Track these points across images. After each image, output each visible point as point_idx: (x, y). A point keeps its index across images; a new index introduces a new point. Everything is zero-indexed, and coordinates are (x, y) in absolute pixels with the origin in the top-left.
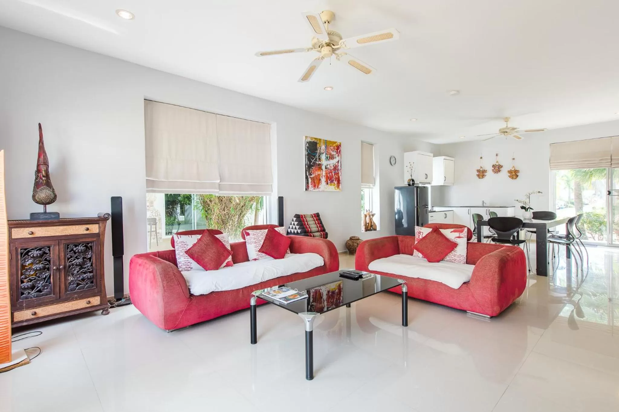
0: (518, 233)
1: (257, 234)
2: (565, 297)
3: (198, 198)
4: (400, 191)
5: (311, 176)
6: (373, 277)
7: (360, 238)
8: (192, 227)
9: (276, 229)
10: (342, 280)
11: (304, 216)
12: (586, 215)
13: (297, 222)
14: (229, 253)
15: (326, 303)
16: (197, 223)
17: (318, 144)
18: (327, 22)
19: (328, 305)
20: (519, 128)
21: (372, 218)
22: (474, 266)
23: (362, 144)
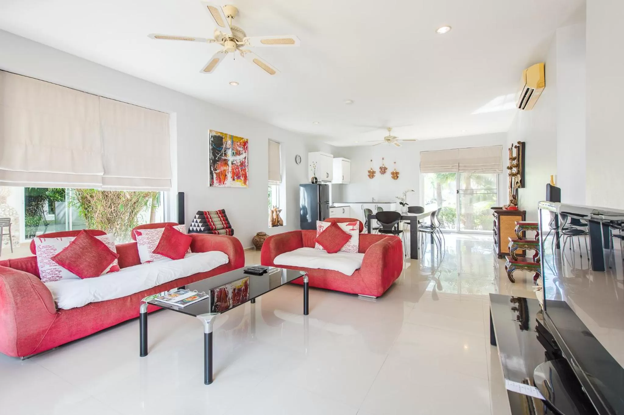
0: (398, 224)
1: (152, 234)
2: (430, 275)
3: (74, 193)
4: (305, 188)
5: (216, 172)
6: (280, 271)
7: (267, 234)
8: (65, 228)
9: (175, 227)
10: (249, 276)
11: (208, 213)
12: (444, 209)
13: (200, 220)
14: (114, 256)
15: (231, 302)
16: (73, 223)
17: (224, 139)
18: (230, 17)
19: (233, 303)
20: (398, 137)
21: (279, 214)
22: (364, 254)
23: (269, 142)
